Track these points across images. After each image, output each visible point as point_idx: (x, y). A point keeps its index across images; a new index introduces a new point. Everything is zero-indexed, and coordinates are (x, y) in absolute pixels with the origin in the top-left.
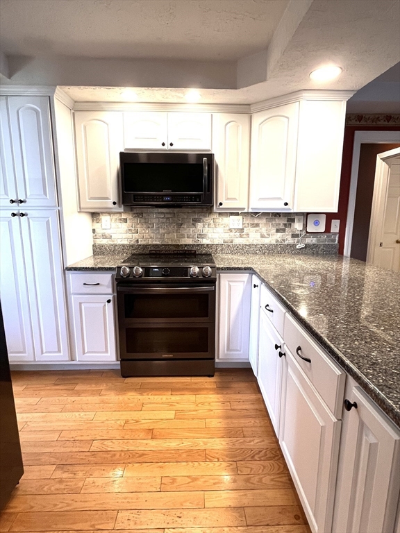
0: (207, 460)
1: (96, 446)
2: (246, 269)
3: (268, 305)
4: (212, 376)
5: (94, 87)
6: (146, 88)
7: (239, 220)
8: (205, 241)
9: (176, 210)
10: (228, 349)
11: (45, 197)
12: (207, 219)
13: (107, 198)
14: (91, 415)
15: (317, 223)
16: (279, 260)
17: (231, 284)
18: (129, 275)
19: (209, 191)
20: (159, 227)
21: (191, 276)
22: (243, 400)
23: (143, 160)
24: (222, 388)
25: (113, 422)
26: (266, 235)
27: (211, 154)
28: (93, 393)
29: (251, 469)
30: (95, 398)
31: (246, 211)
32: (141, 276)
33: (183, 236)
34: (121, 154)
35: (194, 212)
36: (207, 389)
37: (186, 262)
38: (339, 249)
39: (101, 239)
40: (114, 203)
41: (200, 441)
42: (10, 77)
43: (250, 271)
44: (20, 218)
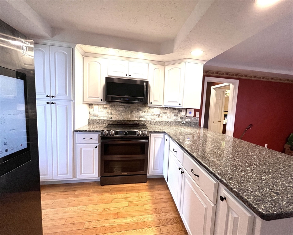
0: (146, 227)
1: (87, 225)
2: (162, 132)
3: (174, 149)
4: (146, 182)
5: (96, 47)
6: (120, 50)
7: (158, 110)
8: (143, 119)
9: (130, 105)
10: (153, 169)
11: (66, 95)
12: (144, 109)
13: (98, 98)
14: (84, 208)
15: (190, 113)
16: (175, 128)
17: (155, 139)
18: (108, 134)
19: (146, 97)
20: (122, 112)
21: (138, 135)
22: (161, 194)
23: (116, 81)
24: (151, 188)
25: (96, 211)
26: (169, 117)
27: (148, 81)
28: (85, 195)
29: (167, 230)
30: (86, 198)
31: (162, 106)
32: (114, 135)
33: (133, 116)
34: (106, 78)
35: (139, 106)
36: (144, 189)
37: (134, 128)
38: (199, 124)
39: (93, 117)
40: (101, 100)
41: (142, 217)
42: (52, 37)
43: (165, 133)
44: (51, 105)
